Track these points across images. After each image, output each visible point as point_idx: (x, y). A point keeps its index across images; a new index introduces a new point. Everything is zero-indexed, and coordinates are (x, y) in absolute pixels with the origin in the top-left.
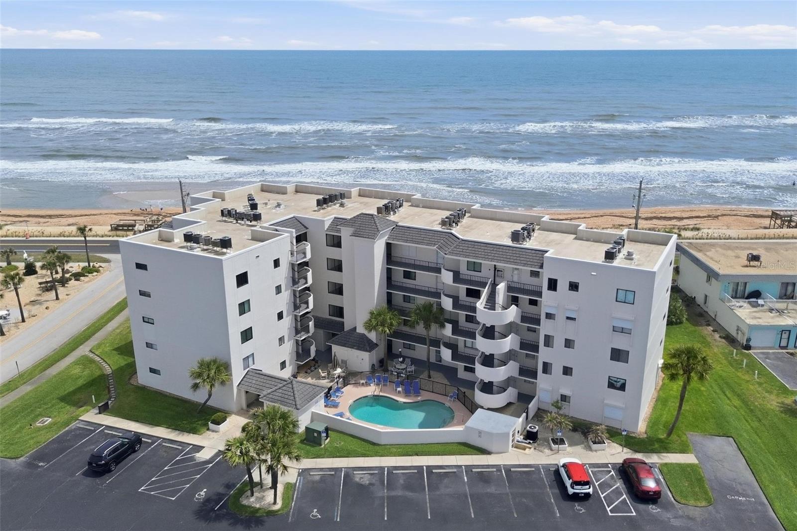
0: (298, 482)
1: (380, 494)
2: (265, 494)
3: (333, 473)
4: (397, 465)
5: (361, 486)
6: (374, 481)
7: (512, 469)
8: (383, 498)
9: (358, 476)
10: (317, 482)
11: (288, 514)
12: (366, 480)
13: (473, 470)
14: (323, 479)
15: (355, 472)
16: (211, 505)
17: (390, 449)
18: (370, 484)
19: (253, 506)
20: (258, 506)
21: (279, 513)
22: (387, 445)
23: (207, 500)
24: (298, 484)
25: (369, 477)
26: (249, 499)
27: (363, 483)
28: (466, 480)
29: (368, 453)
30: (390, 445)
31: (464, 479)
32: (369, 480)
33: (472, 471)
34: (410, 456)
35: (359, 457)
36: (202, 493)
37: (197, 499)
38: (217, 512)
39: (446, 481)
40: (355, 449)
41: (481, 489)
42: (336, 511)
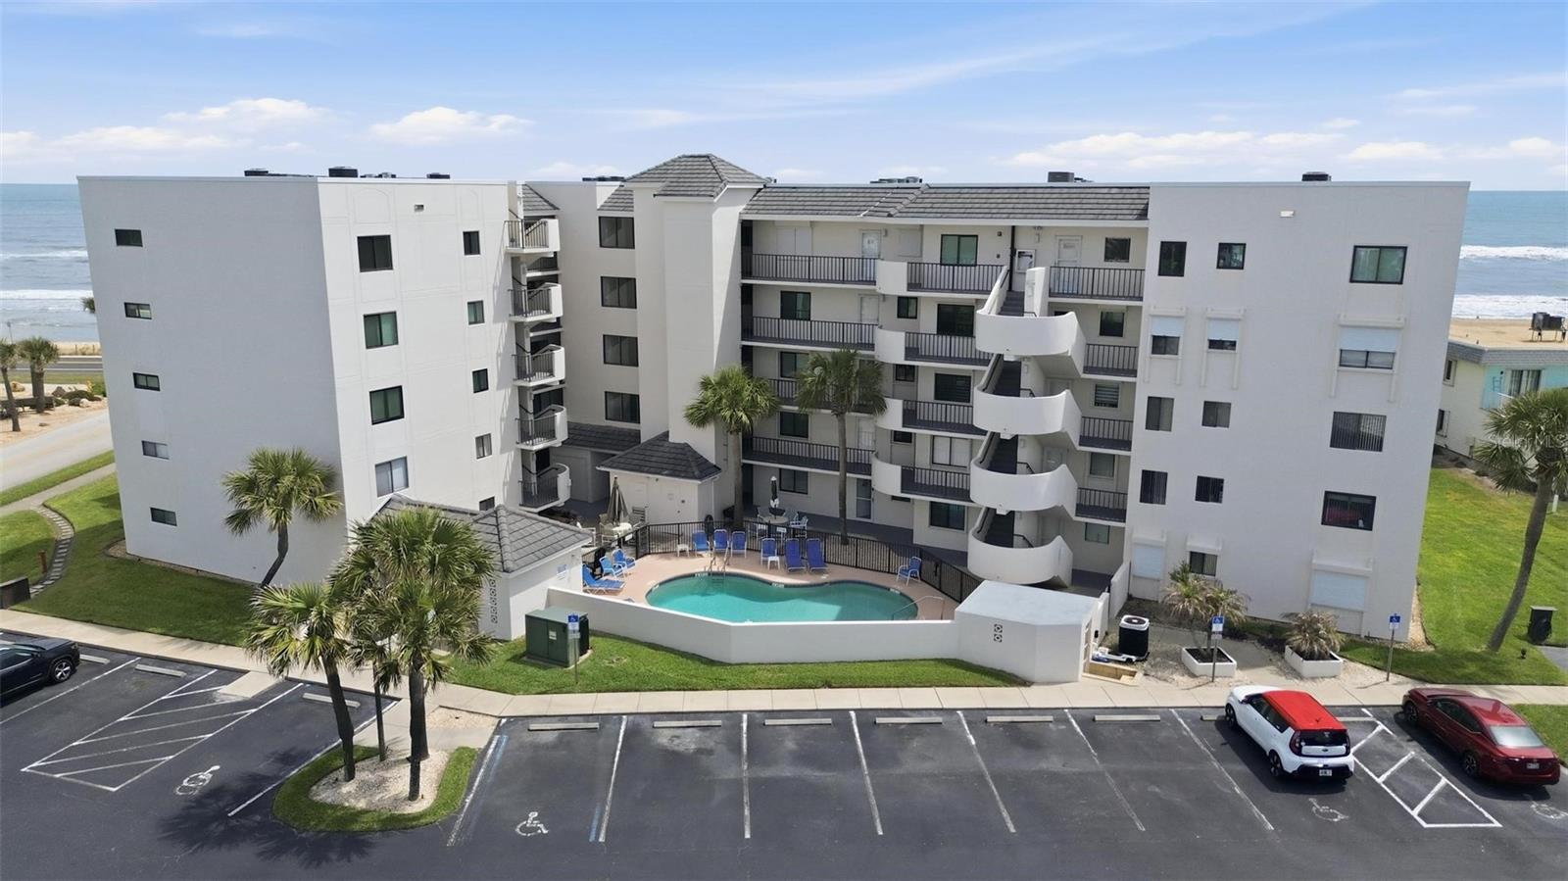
0: (493, 746)
1: (730, 774)
2: (388, 775)
3: (596, 725)
4: (776, 708)
5: (673, 757)
6: (711, 744)
7: (1097, 718)
8: (738, 783)
9: (666, 731)
10: (547, 747)
11: (447, 826)
12: (689, 742)
13: (990, 719)
14: (566, 738)
15: (657, 724)
16: (221, 804)
17: (754, 672)
18: (699, 751)
19: (347, 804)
20: (361, 804)
21: (423, 821)
22: (747, 664)
23: (214, 792)
24: (490, 751)
25: (698, 735)
26: (339, 787)
27: (682, 748)
28: (973, 743)
29: (694, 680)
30: (755, 664)
31: (969, 741)
32: (695, 743)
33: (986, 721)
34: (810, 688)
35: (670, 690)
36: (206, 776)
37: (184, 789)
38: (234, 822)
39: (916, 743)
40: (660, 671)
41: (1021, 762)
42: (597, 816)
